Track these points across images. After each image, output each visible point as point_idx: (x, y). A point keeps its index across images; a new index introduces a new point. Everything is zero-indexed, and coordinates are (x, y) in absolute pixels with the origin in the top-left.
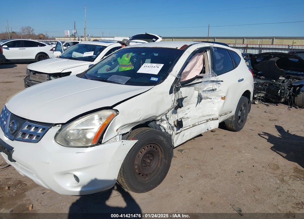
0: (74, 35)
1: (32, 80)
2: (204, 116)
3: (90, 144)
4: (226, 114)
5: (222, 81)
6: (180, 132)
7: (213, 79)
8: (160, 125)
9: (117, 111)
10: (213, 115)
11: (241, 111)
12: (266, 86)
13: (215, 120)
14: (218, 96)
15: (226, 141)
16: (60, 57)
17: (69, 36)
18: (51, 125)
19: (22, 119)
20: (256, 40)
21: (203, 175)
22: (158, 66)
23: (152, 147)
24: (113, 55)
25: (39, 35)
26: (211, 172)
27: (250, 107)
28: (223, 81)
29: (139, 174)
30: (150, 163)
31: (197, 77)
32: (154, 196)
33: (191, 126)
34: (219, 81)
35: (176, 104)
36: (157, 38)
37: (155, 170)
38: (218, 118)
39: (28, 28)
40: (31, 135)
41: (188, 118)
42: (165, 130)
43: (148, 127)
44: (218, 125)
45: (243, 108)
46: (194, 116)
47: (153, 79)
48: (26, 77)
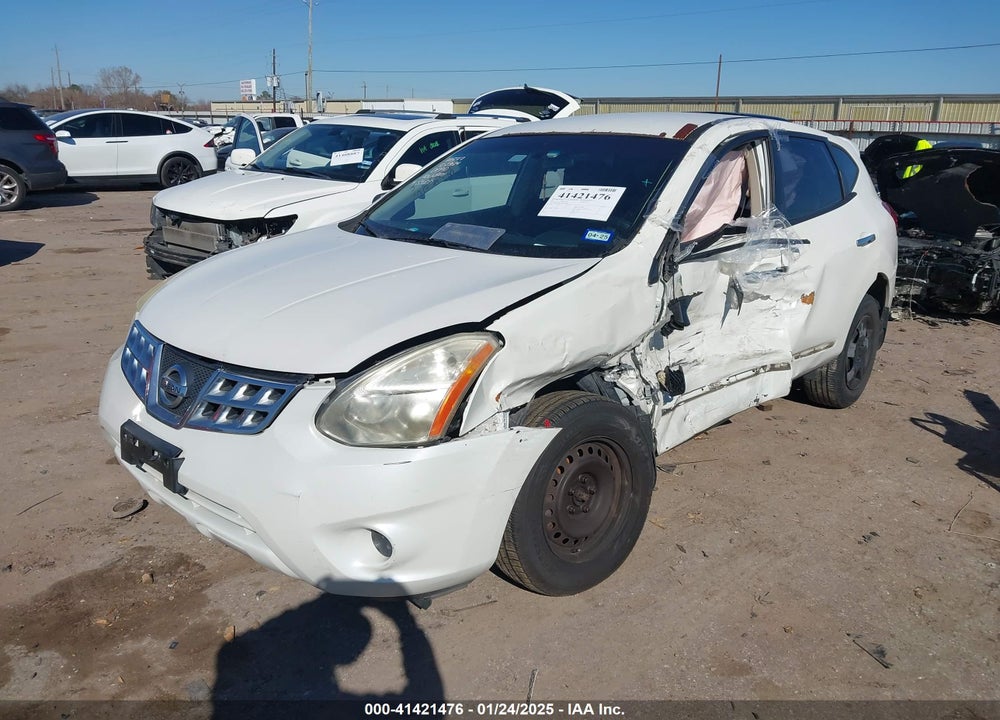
0: (271, 93)
1: (168, 243)
2: (748, 358)
3: (423, 439)
4: (815, 352)
5: (806, 242)
6: (675, 407)
7: (779, 234)
8: (615, 384)
9: (499, 336)
10: (776, 352)
11: (855, 342)
12: (929, 259)
13: (781, 369)
14: (790, 292)
15: (810, 436)
16: (256, 167)
17: (254, 99)
18: (300, 380)
19: (202, 363)
20: (878, 105)
21: (750, 544)
22: (607, 193)
23: (595, 453)
24: (448, 160)
25: (157, 97)
26: (773, 532)
27: (885, 330)
28: (809, 243)
29: (557, 535)
30: (589, 502)
31: (727, 230)
32: (603, 606)
33: (706, 389)
34: (798, 242)
35: (666, 316)
36: (563, 104)
37: (602, 525)
38: (789, 365)
39: (124, 72)
40: (238, 412)
41: (696, 362)
42: (630, 399)
43: (578, 389)
44: (790, 385)
45: (863, 332)
46: (716, 355)
47: (593, 235)
48: (149, 233)
